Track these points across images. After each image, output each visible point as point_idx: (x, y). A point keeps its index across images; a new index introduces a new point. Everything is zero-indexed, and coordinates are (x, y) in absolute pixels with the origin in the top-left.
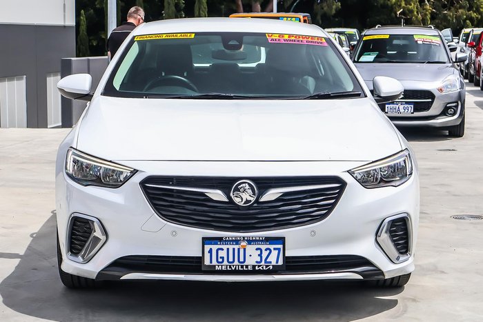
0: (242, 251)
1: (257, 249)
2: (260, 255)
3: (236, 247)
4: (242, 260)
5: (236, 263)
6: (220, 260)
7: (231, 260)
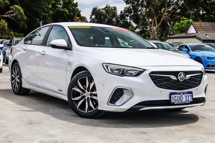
0: (181, 97)
1: (185, 96)
2: (186, 98)
3: (180, 95)
4: (181, 100)
5: (180, 101)
6: (176, 100)
7: (179, 100)
